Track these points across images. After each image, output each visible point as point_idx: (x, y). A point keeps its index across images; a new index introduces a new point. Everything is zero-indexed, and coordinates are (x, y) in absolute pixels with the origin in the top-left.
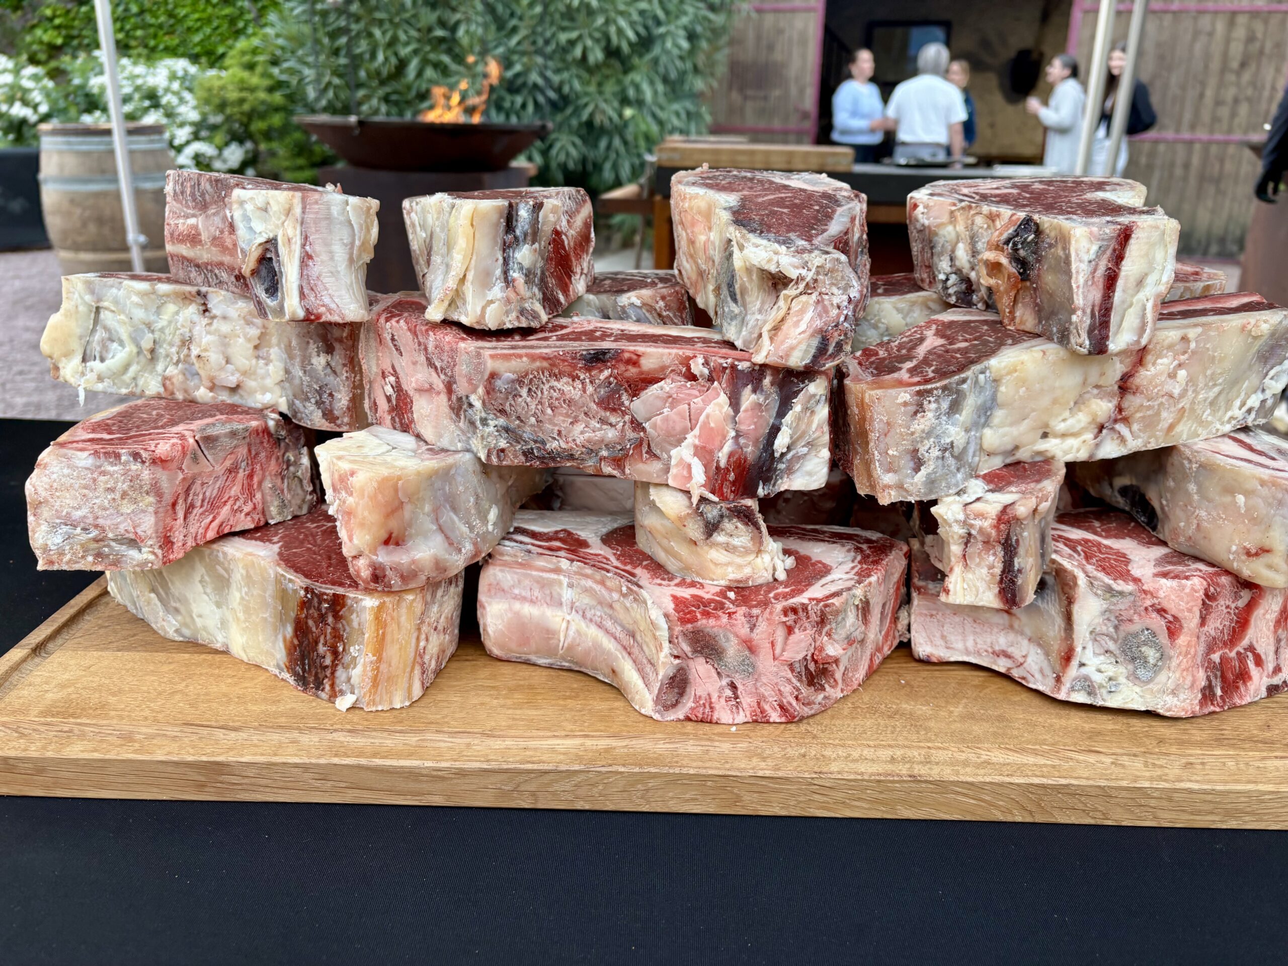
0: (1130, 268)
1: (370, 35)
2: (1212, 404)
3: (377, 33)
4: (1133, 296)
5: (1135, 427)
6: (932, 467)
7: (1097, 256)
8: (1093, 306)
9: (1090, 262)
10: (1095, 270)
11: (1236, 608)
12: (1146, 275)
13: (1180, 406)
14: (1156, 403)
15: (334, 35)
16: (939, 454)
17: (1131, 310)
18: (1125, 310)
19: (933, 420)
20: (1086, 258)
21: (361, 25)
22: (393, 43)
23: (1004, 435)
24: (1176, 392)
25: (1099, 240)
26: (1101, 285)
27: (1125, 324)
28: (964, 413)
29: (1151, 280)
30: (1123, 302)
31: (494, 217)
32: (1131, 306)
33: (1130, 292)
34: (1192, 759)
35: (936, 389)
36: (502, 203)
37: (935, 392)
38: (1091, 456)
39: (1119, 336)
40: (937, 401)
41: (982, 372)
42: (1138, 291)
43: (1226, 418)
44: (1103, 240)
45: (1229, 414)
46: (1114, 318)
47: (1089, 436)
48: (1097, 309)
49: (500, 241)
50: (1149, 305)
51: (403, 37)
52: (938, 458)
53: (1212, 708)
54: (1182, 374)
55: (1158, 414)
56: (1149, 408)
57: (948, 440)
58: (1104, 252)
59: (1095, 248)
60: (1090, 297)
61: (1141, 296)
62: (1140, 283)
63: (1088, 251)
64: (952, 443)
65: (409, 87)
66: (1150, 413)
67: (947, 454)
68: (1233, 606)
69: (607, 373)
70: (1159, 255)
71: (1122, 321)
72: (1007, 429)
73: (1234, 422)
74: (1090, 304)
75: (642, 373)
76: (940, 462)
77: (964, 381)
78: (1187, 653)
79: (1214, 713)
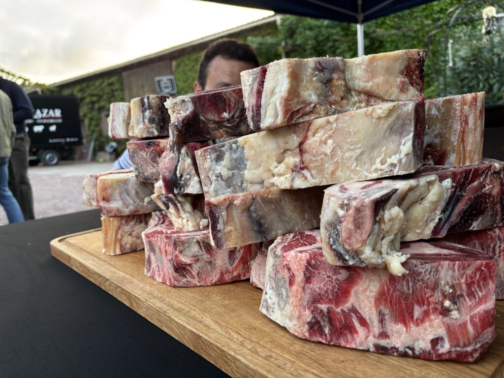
0: (267, 85)
1: (478, 77)
2: (357, 159)
3: (480, 76)
4: (270, 99)
5: (314, 172)
6: (214, 184)
7: (253, 83)
8: (253, 106)
9: (250, 85)
10: (252, 89)
11: (337, 279)
12: (275, 88)
13: (335, 160)
14: (319, 158)
15: (462, 80)
16: (215, 178)
17: (270, 106)
18: (267, 107)
19: (210, 163)
20: (248, 84)
21: (474, 75)
22: (487, 79)
23: (253, 174)
24: (328, 152)
25: (252, 75)
26: (255, 96)
27: (268, 114)
28: (224, 161)
29: (277, 90)
30: (266, 103)
31: (138, 103)
32: (269, 104)
33: (268, 97)
34: (273, 355)
35: (209, 149)
36: (139, 98)
37: (208, 150)
38: (292, 186)
39: (265, 120)
40: (210, 154)
41: (234, 143)
42: (272, 97)
43: (373, 169)
44: (254, 74)
45: (374, 167)
46: (262, 112)
47: (288, 176)
48: (254, 107)
49: (141, 111)
50: (278, 104)
51: (491, 76)
52: (215, 180)
53: (320, 340)
54: (330, 142)
55: (322, 164)
56: (317, 161)
57: (218, 172)
58: (256, 79)
59: (251, 79)
60: (251, 102)
61: (274, 99)
62: (273, 93)
63: (248, 81)
64: (220, 173)
65: (494, 96)
66: (317, 164)
67: (219, 179)
68: (334, 277)
69: (152, 149)
70: (280, 77)
71: (266, 112)
72: (254, 171)
73: (380, 172)
74: (251, 106)
75: (160, 149)
76: (217, 182)
77: (223, 146)
78: (296, 297)
79: (321, 343)
